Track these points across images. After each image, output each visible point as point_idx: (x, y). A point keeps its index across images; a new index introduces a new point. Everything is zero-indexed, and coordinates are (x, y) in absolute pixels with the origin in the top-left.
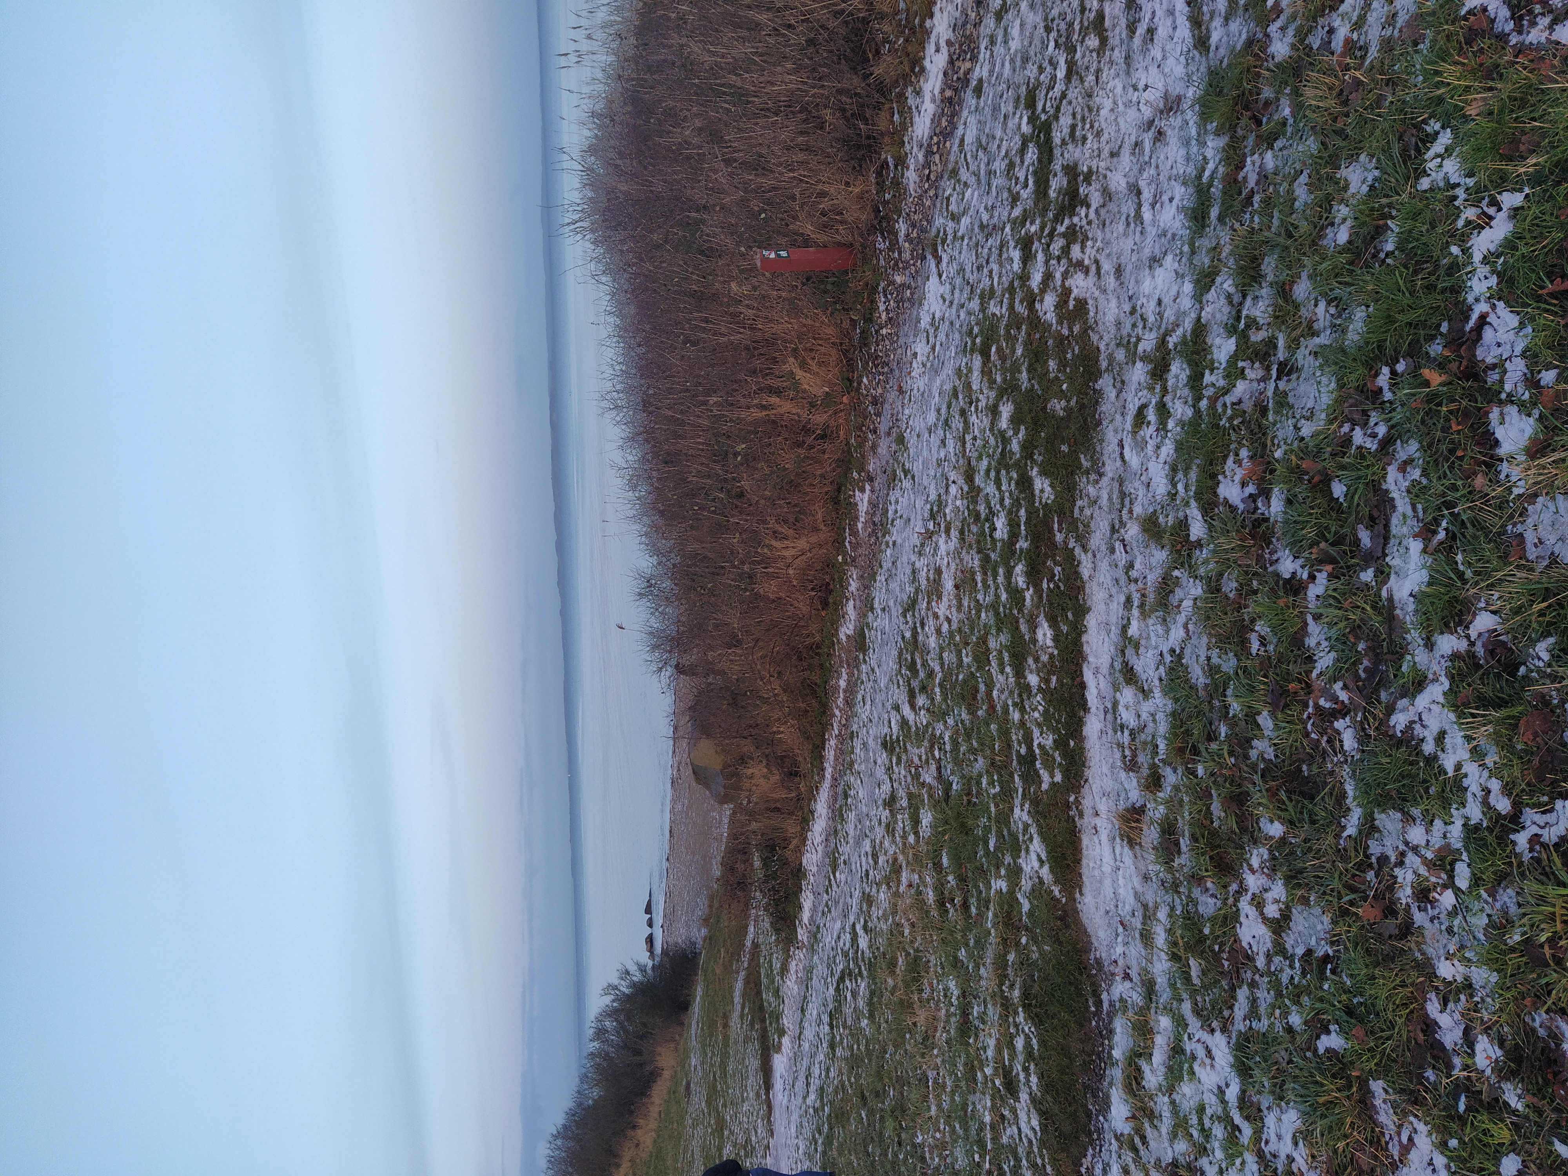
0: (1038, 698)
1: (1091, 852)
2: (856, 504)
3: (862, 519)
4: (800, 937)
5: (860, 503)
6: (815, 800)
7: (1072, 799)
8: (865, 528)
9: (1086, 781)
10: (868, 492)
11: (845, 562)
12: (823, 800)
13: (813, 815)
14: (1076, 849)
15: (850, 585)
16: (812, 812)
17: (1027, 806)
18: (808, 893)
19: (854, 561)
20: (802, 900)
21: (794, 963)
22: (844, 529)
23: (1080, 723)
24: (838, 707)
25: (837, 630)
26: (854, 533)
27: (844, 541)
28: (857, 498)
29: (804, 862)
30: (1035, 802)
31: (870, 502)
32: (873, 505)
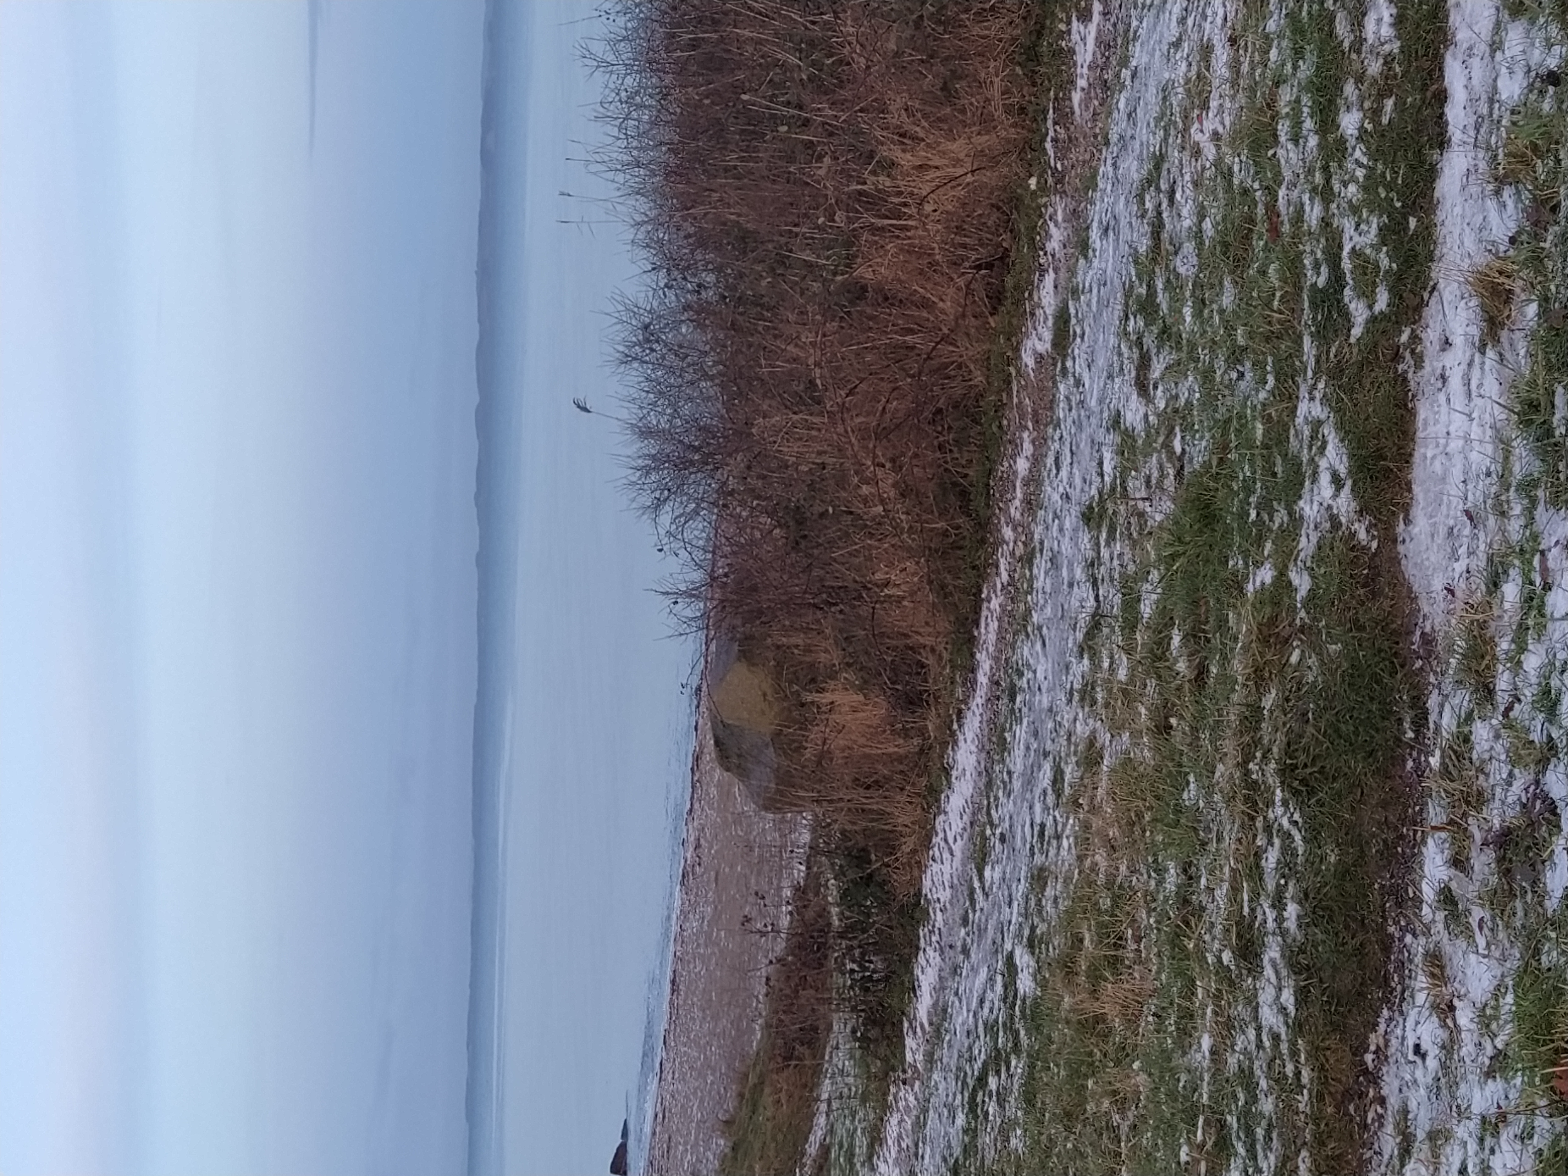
0: (1358, 154)
1: (1430, 429)
2: (1072, 52)
3: (1082, 83)
4: (909, 1057)
5: (1079, 49)
6: (956, 743)
7: (1404, 337)
8: (1086, 102)
9: (1434, 288)
10: (1096, 17)
11: (1043, 188)
12: (970, 735)
13: (948, 775)
14: (1405, 433)
15: (1048, 236)
16: (947, 771)
17: (1321, 385)
18: (930, 952)
19: (1059, 181)
20: (918, 972)
21: (894, 1121)
22: (1045, 112)
23: (1432, 174)
24: (1010, 521)
25: (1017, 350)
26: (1064, 117)
27: (1043, 140)
28: (1075, 37)
29: (927, 884)
30: (1336, 373)
31: (1099, 42)
32: (1104, 45)
